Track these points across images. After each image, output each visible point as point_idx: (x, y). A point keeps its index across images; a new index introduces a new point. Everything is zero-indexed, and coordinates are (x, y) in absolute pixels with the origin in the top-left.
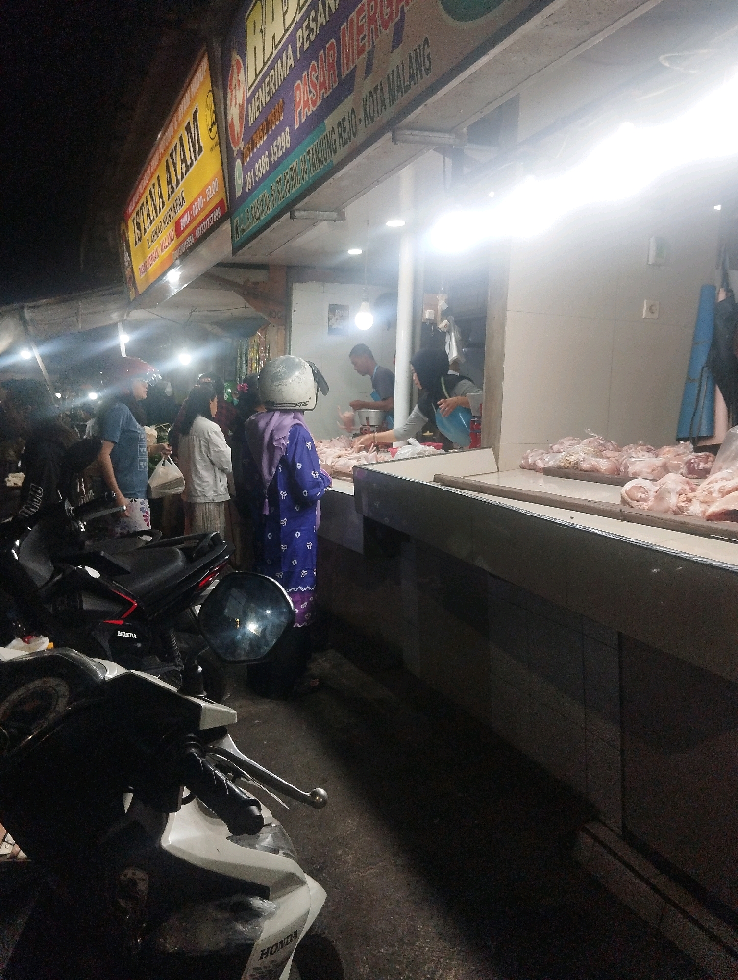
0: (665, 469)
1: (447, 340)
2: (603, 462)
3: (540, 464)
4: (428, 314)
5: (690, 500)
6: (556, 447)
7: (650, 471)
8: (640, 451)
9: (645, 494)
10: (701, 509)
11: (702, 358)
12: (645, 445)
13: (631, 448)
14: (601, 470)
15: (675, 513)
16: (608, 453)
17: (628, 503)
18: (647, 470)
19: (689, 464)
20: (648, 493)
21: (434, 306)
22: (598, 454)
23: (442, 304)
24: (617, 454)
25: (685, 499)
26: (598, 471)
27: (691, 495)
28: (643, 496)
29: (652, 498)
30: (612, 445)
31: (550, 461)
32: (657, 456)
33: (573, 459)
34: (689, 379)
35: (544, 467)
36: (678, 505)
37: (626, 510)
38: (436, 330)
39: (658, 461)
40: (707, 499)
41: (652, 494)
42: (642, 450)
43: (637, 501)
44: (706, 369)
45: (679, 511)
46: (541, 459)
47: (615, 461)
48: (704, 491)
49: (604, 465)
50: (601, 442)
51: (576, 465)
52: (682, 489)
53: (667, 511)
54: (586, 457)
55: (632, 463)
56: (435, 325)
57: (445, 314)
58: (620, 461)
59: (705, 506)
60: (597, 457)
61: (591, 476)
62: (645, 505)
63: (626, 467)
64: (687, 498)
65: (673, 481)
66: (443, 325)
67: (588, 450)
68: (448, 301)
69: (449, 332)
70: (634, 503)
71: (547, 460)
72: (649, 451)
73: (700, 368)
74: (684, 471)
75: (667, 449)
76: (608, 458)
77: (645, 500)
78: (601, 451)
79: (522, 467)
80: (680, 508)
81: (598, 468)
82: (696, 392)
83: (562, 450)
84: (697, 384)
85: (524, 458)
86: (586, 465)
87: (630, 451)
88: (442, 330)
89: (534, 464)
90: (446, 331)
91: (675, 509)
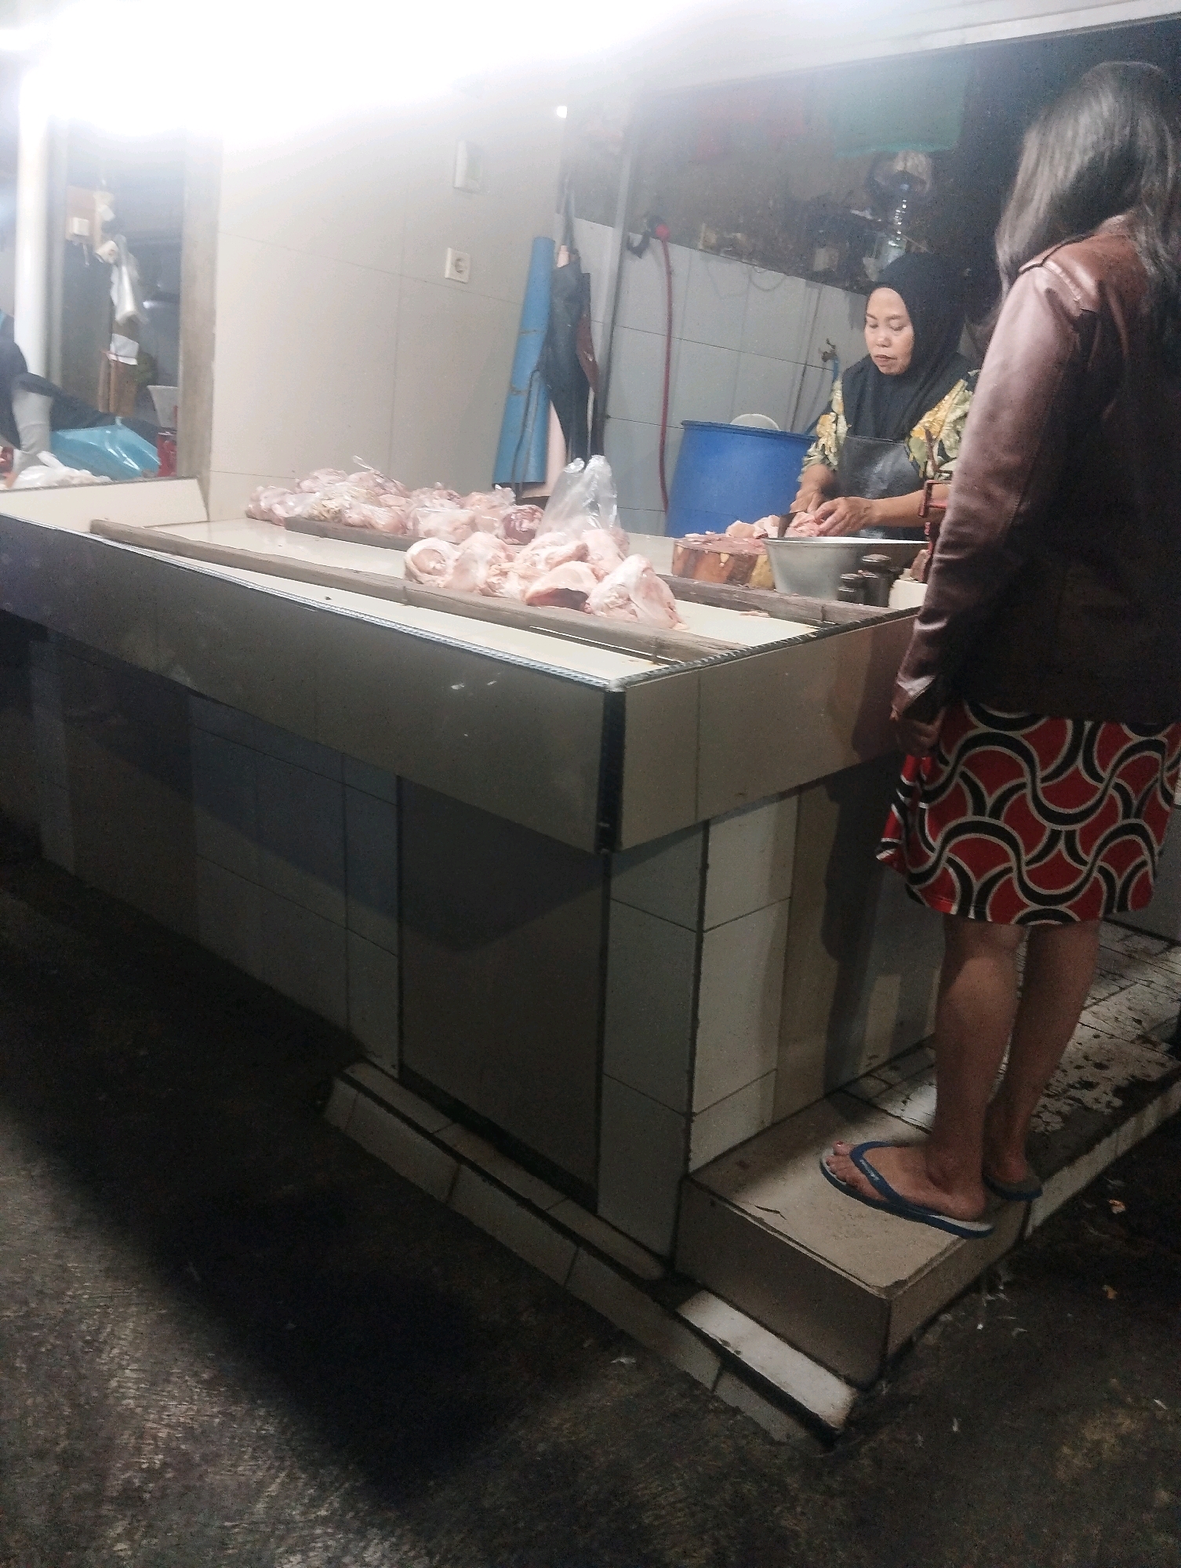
0: (473, 526)
1: (114, 278)
2: (382, 512)
3: (280, 512)
4: (77, 226)
5: (504, 574)
6: (306, 484)
7: (450, 529)
8: (437, 497)
9: (440, 562)
10: (520, 588)
11: (533, 358)
12: (445, 488)
13: (424, 493)
14: (376, 525)
15: (485, 594)
16: (389, 499)
17: (415, 577)
18: (446, 528)
19: (507, 520)
20: (444, 561)
21: (87, 212)
22: (374, 499)
23: (104, 211)
24: (403, 500)
25: (498, 572)
26: (372, 527)
27: (506, 566)
28: (438, 566)
29: (450, 570)
30: (396, 486)
31: (295, 506)
32: (462, 507)
33: (333, 505)
34: (513, 390)
35: (286, 516)
36: (489, 580)
37: (412, 586)
38: (94, 258)
39: (464, 515)
40: (529, 573)
41: (451, 563)
42: (441, 496)
43: (429, 573)
44: (538, 374)
45: (489, 591)
46: (280, 503)
47: (400, 513)
48: (525, 561)
49: (382, 518)
50: (379, 480)
51: (338, 515)
52: (493, 557)
53: (471, 591)
54: (354, 502)
55: (424, 516)
56: (91, 248)
57: (110, 230)
58: (407, 511)
59: (524, 583)
60: (372, 503)
61: (361, 534)
62: (441, 581)
63: (416, 522)
64: (501, 570)
65: (483, 544)
66: (106, 249)
67: (358, 491)
68: (115, 207)
69: (118, 264)
70: (425, 577)
71: (291, 504)
72: (451, 498)
73: (529, 372)
74: (501, 531)
75: (476, 496)
76: (390, 506)
77: (439, 573)
78: (378, 495)
79: (251, 516)
80: (490, 585)
81: (373, 522)
82: (522, 411)
83: (315, 489)
84: (523, 398)
85: (252, 500)
86: (353, 516)
87: (422, 496)
88: (104, 258)
89: (270, 510)
90: (111, 261)
91: (483, 586)
